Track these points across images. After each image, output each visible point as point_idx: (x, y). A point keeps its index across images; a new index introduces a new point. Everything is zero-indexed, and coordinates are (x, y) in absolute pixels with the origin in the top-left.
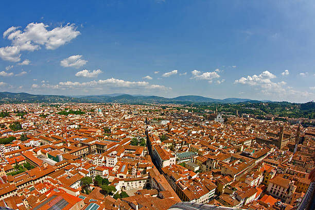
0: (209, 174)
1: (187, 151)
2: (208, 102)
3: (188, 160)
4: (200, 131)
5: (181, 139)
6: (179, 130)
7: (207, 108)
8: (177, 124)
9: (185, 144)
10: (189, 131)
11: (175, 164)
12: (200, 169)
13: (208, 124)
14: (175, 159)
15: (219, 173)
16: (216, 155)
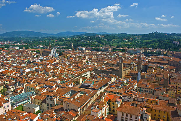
0: (51, 113)
1: (23, 92)
2: (40, 37)
3: (26, 101)
4: (34, 69)
5: (14, 79)
6: (10, 70)
7: (40, 43)
8: (7, 63)
9: (19, 85)
10: (22, 70)
11: (10, 110)
12: (40, 109)
13: (42, 60)
14: (9, 104)
15: (62, 109)
16: (55, 91)
